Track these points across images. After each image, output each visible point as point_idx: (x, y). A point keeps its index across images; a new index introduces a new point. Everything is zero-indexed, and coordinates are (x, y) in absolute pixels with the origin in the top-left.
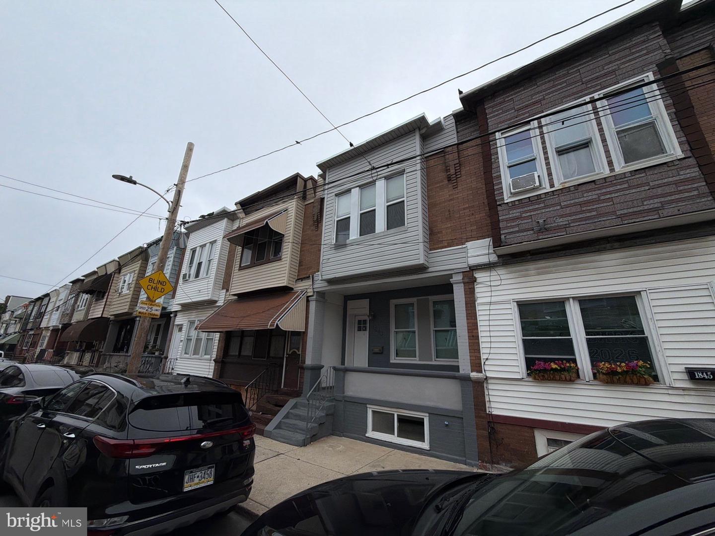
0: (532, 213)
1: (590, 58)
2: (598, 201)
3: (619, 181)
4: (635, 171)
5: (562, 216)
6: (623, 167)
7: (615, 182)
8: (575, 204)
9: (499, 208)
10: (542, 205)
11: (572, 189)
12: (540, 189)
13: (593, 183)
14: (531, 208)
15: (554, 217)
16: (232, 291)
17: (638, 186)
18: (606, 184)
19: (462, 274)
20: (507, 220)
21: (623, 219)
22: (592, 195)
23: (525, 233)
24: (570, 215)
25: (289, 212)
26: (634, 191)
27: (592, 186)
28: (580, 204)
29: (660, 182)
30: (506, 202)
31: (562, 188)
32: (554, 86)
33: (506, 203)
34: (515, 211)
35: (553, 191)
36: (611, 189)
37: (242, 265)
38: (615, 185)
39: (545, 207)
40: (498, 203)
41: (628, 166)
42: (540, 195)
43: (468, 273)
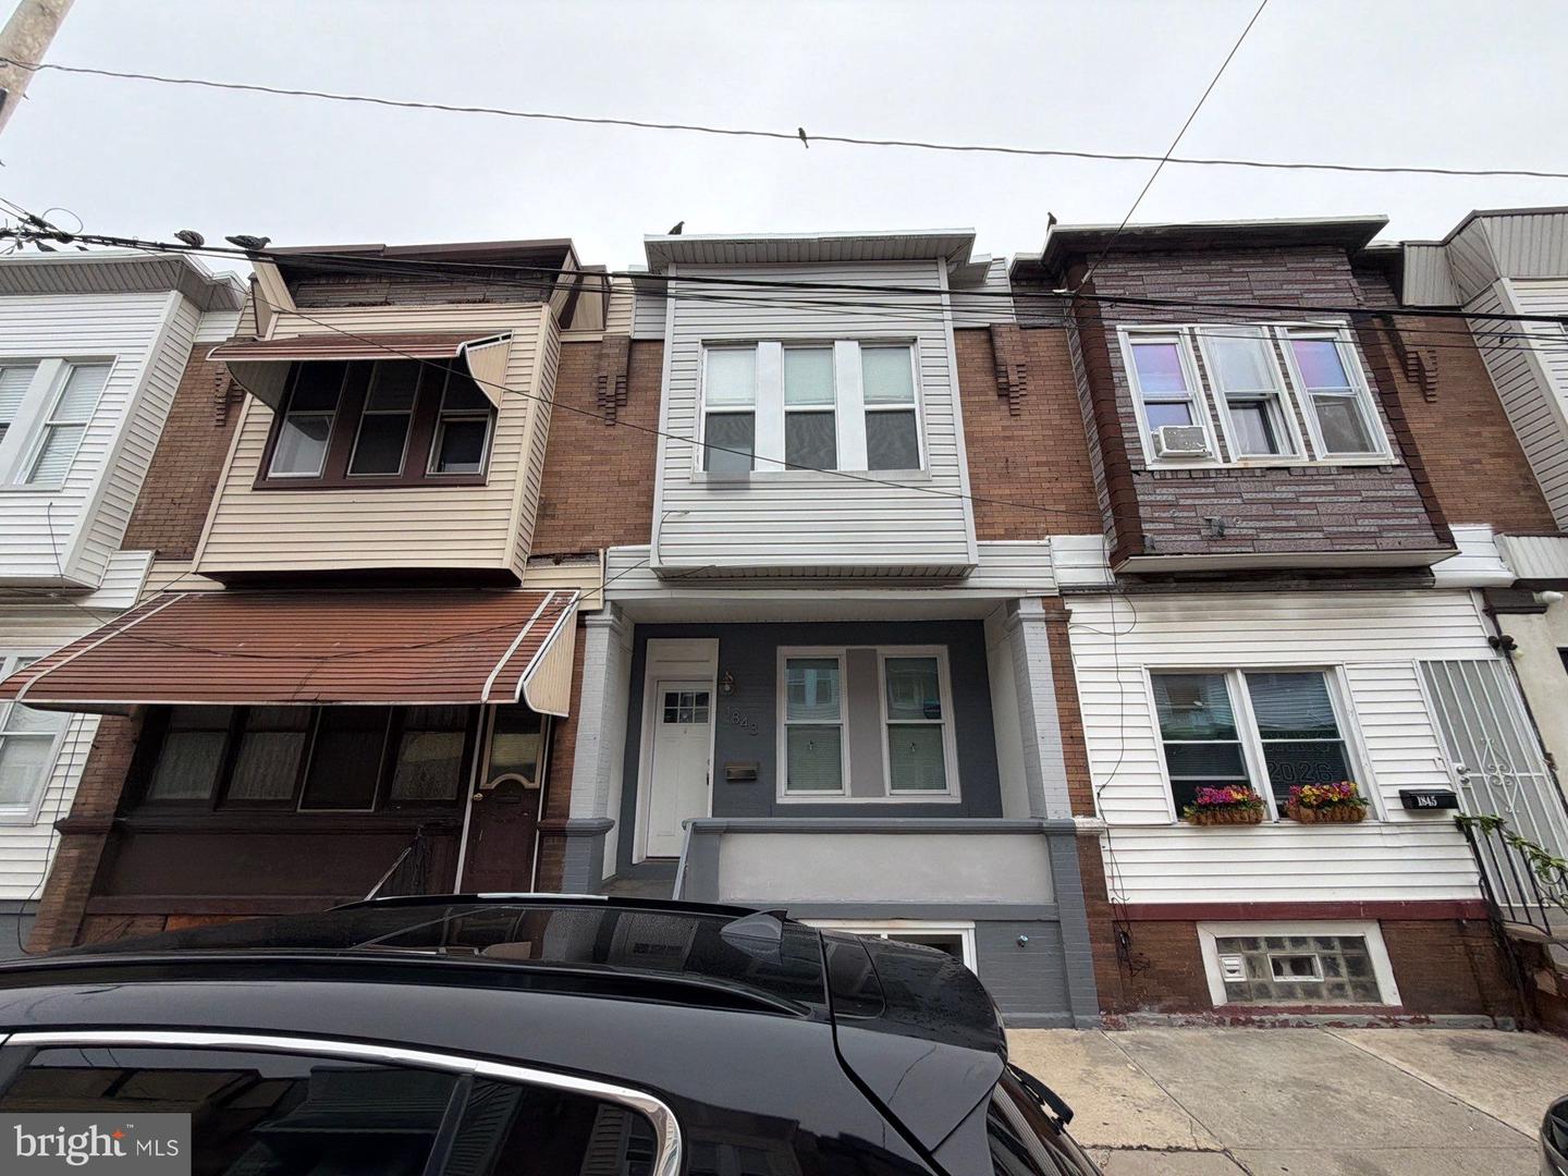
0: (1197, 502)
1: (1260, 262)
2: (1294, 503)
3: (1323, 478)
4: (1344, 467)
5: (1245, 518)
6: (1327, 457)
7: (1316, 478)
8: (1265, 502)
9: (1136, 478)
10: (1212, 490)
11: (1258, 473)
12: (1207, 460)
13: (1286, 472)
14: (1193, 491)
15: (1233, 517)
16: (207, 558)
17: (1349, 493)
18: (1306, 478)
19: (1040, 601)
20: (1151, 505)
21: (1335, 542)
22: (1285, 492)
23: (1186, 537)
24: (1258, 518)
25: (515, 347)
26: (1342, 499)
27: (1284, 476)
28: (1273, 503)
29: (1373, 494)
30: (1149, 468)
31: (1242, 466)
32: (1209, 284)
33: (1150, 471)
34: (1164, 491)
35: (1228, 469)
36: (1313, 488)
37: (271, 474)
38: (1317, 482)
39: (1218, 495)
40: (1133, 468)
41: (1332, 457)
42: (1208, 470)
43: (1053, 601)
